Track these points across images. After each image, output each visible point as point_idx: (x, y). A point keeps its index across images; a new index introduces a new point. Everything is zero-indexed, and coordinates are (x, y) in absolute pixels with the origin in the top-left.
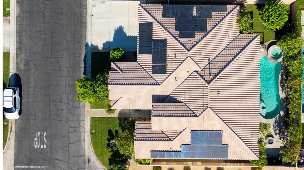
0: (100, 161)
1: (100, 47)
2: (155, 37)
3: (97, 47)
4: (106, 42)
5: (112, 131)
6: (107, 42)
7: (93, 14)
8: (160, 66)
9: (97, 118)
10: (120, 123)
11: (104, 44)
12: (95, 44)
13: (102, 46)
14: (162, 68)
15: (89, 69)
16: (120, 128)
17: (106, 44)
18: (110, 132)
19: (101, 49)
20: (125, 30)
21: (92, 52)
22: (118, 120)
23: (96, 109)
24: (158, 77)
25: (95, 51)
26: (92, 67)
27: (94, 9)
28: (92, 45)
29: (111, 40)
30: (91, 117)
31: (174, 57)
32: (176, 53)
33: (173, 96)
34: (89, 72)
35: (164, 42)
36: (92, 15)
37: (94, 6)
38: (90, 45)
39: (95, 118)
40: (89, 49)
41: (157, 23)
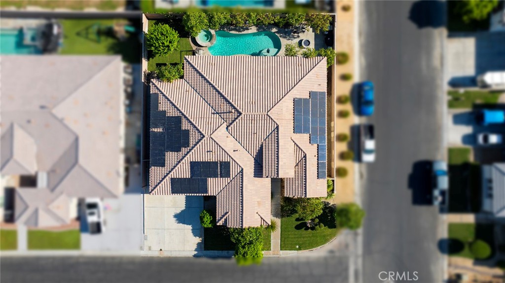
0: (331, 238)
1: (198, 240)
2: (188, 175)
3: (199, 244)
4: (192, 234)
5: (297, 225)
6: (193, 232)
7: (159, 250)
8: (221, 169)
9: (282, 243)
10: (288, 216)
11: (195, 236)
12: (195, 247)
13: (198, 238)
14: (223, 167)
15: (225, 253)
16: (293, 215)
17: (195, 233)
18: (298, 227)
19: (201, 239)
20: (178, 211)
21: (205, 250)
22: (284, 219)
23: (270, 244)
24: (233, 171)
25: (203, 246)
26: (222, 250)
27: (153, 248)
28: (196, 250)
29: (190, 227)
30: (281, 250)
31: (211, 153)
32: (206, 151)
33: (255, 154)
34: (227, 253)
35: (194, 165)
36: (161, 250)
37: (150, 248)
38: (196, 253)
39: (282, 246)
40: (201, 254)
41: (172, 173)
